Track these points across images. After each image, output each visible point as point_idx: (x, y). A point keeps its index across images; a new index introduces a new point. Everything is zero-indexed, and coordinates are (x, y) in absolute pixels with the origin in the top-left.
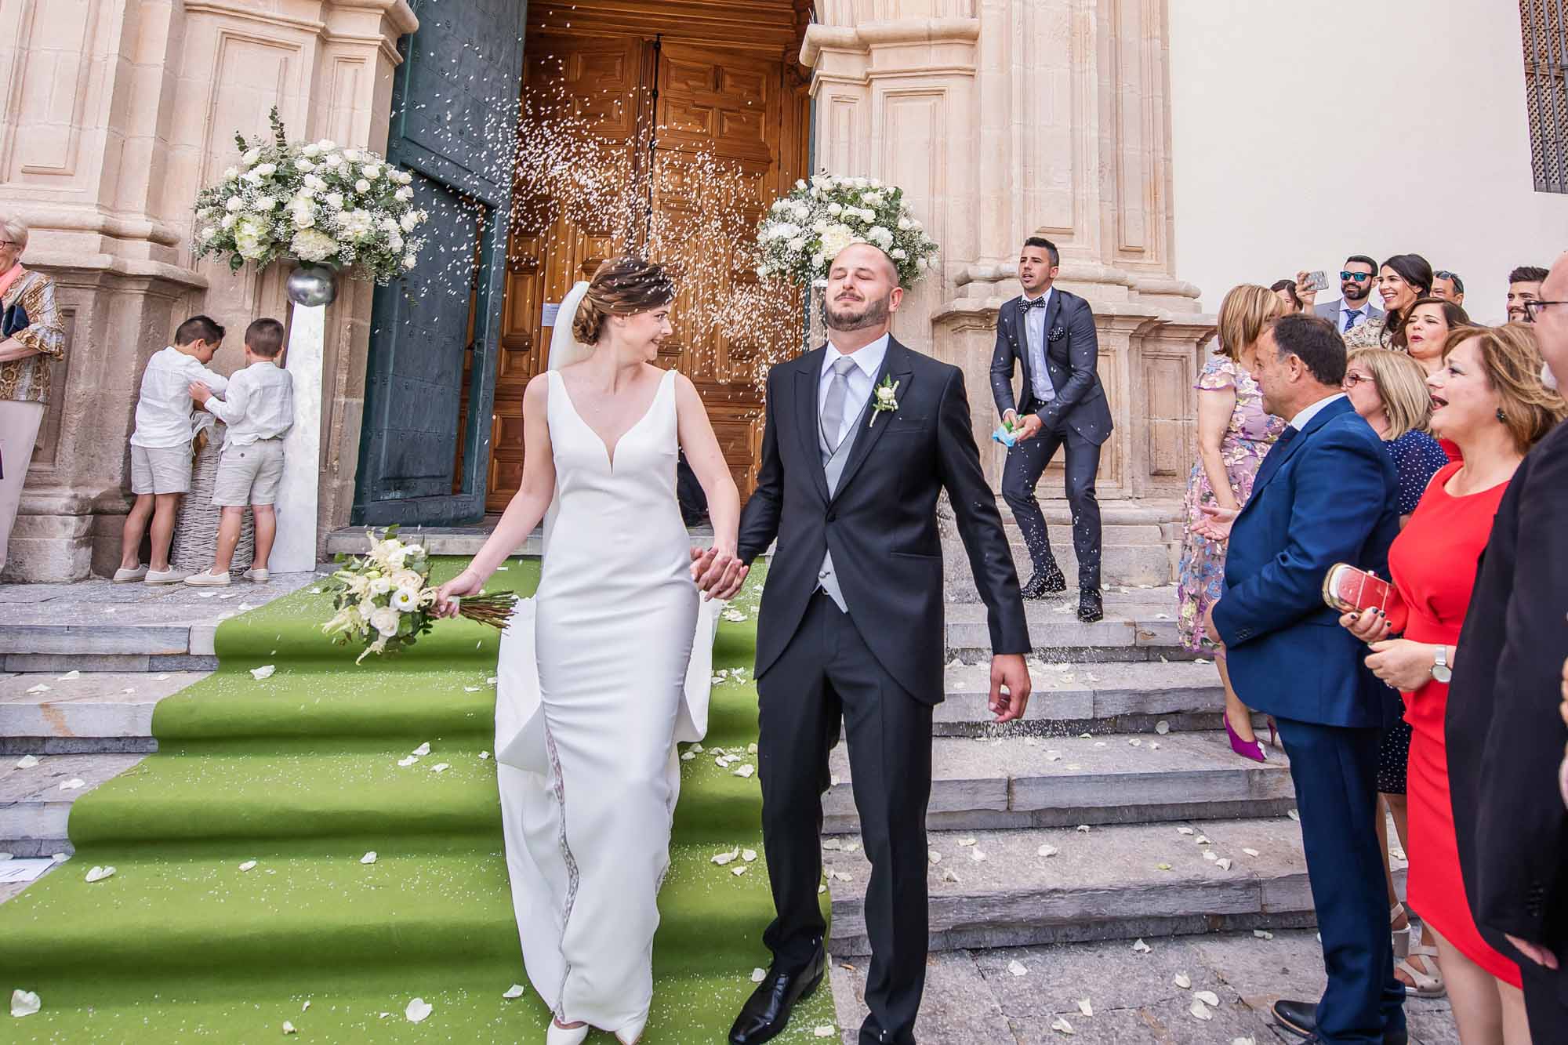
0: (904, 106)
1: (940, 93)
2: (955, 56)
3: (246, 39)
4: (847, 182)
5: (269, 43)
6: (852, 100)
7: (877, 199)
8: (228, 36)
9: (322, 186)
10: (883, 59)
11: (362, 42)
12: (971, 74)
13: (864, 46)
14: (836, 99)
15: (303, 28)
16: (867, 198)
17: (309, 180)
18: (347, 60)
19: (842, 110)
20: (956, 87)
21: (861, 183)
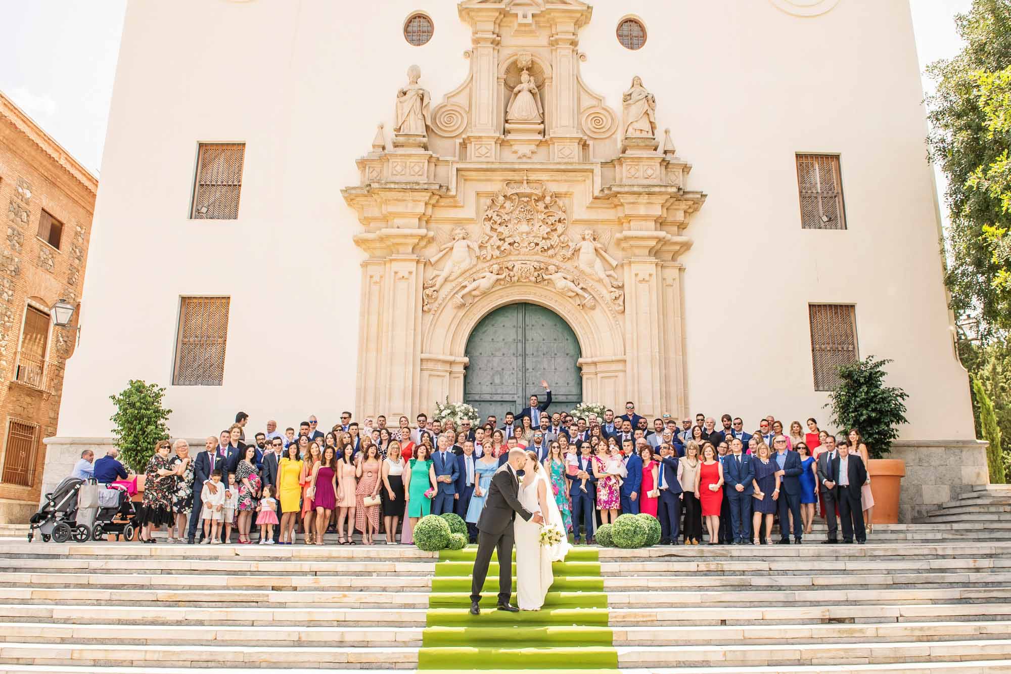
0: (606, 380)
1: (616, 377)
2: (620, 366)
3: (434, 376)
4: (590, 406)
5: (438, 376)
6: (591, 379)
7: (599, 410)
8: (430, 375)
9: (462, 414)
10: (600, 368)
11: (459, 373)
12: (625, 371)
13: (595, 363)
14: (587, 379)
15: (446, 371)
16: (595, 410)
17: (459, 413)
18: (455, 378)
19: (589, 382)
20: (621, 375)
21: (594, 405)
